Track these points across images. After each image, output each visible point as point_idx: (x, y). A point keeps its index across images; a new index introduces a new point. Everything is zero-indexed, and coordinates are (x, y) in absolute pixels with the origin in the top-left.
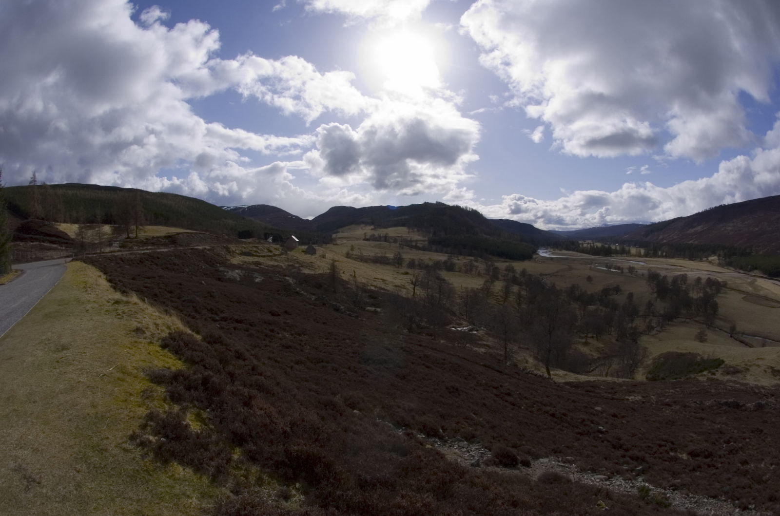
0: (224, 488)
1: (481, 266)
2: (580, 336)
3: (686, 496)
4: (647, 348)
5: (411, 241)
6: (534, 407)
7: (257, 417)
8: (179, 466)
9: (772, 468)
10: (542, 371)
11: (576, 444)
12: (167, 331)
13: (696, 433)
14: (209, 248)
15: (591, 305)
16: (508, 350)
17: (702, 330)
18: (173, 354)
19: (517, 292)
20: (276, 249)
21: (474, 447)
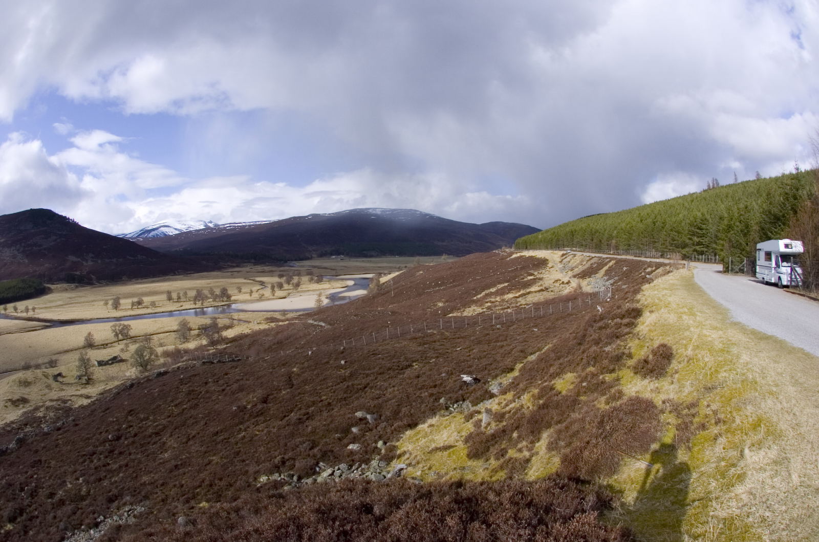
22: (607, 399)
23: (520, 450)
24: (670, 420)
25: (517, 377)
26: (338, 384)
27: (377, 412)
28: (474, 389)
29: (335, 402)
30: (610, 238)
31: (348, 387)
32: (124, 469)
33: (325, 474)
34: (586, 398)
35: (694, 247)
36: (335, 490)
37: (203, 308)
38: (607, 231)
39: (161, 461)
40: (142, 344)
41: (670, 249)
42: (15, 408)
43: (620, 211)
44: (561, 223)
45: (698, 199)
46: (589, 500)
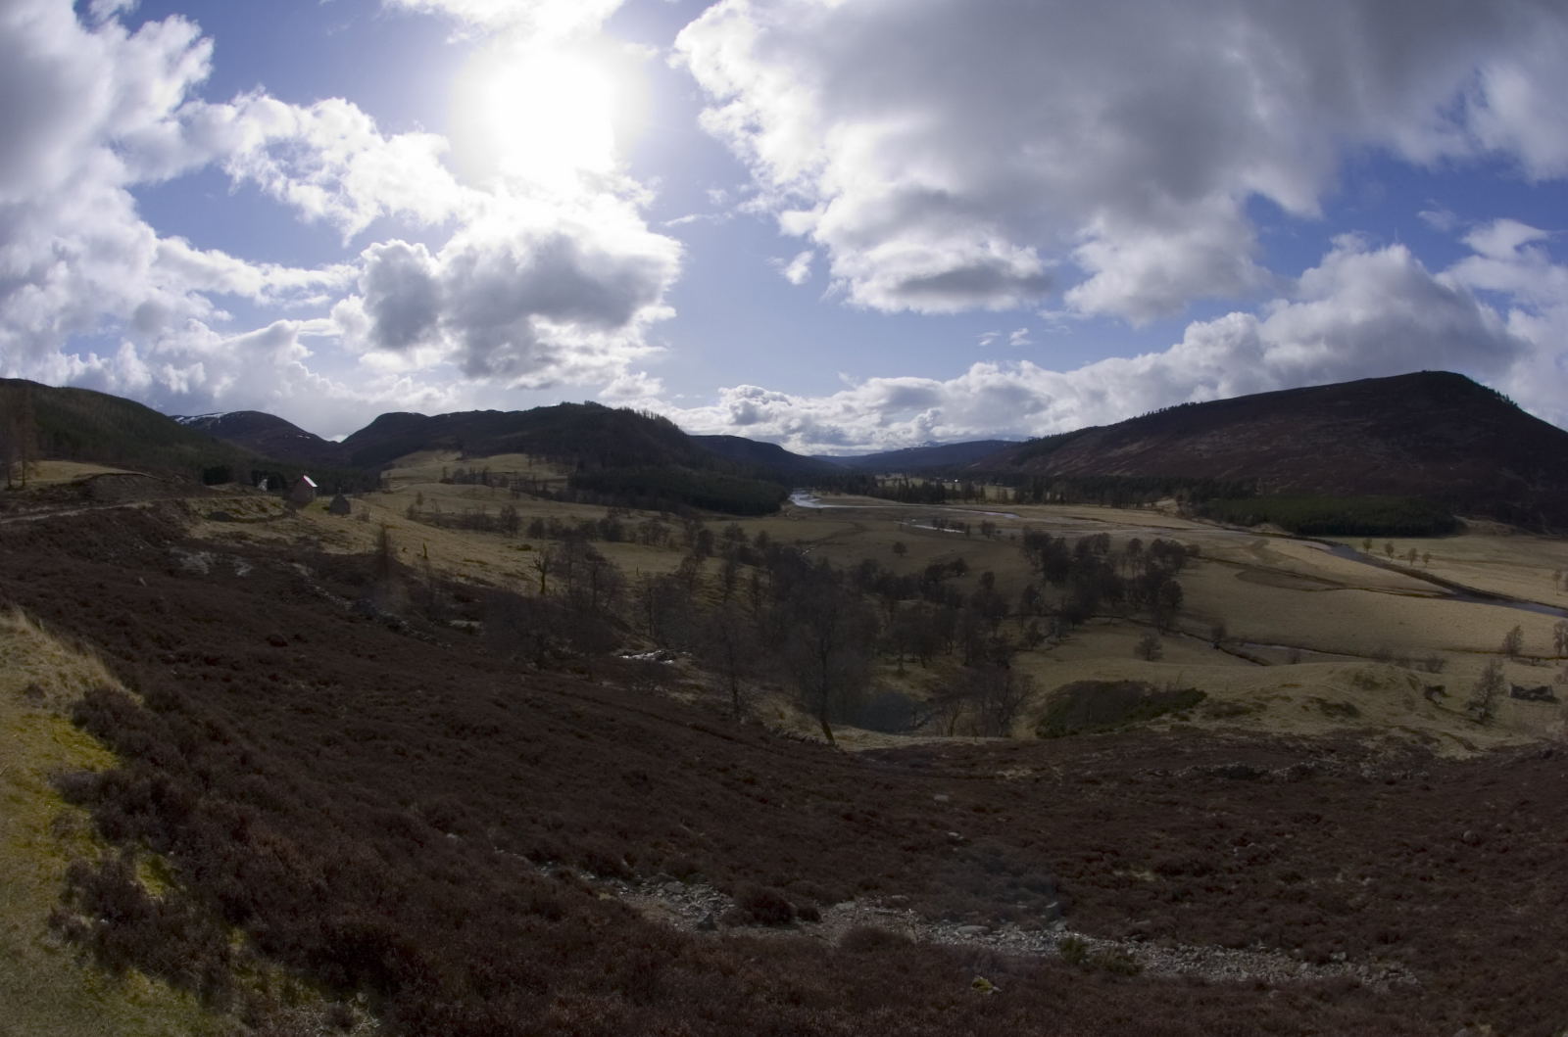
0: (229, 1016)
1: (676, 529)
2: (887, 659)
3: (1173, 950)
4: (1032, 677)
5: (534, 482)
6: (806, 804)
7: (260, 860)
8: (142, 975)
9: (1364, 883)
10: (815, 732)
11: (907, 869)
12: (82, 688)
13: (1163, 831)
14: (151, 505)
15: (905, 599)
16: (739, 693)
17: (1148, 637)
18: (96, 738)
19: (751, 578)
20: (274, 505)
21: (697, 891)
42: (1324, 718)
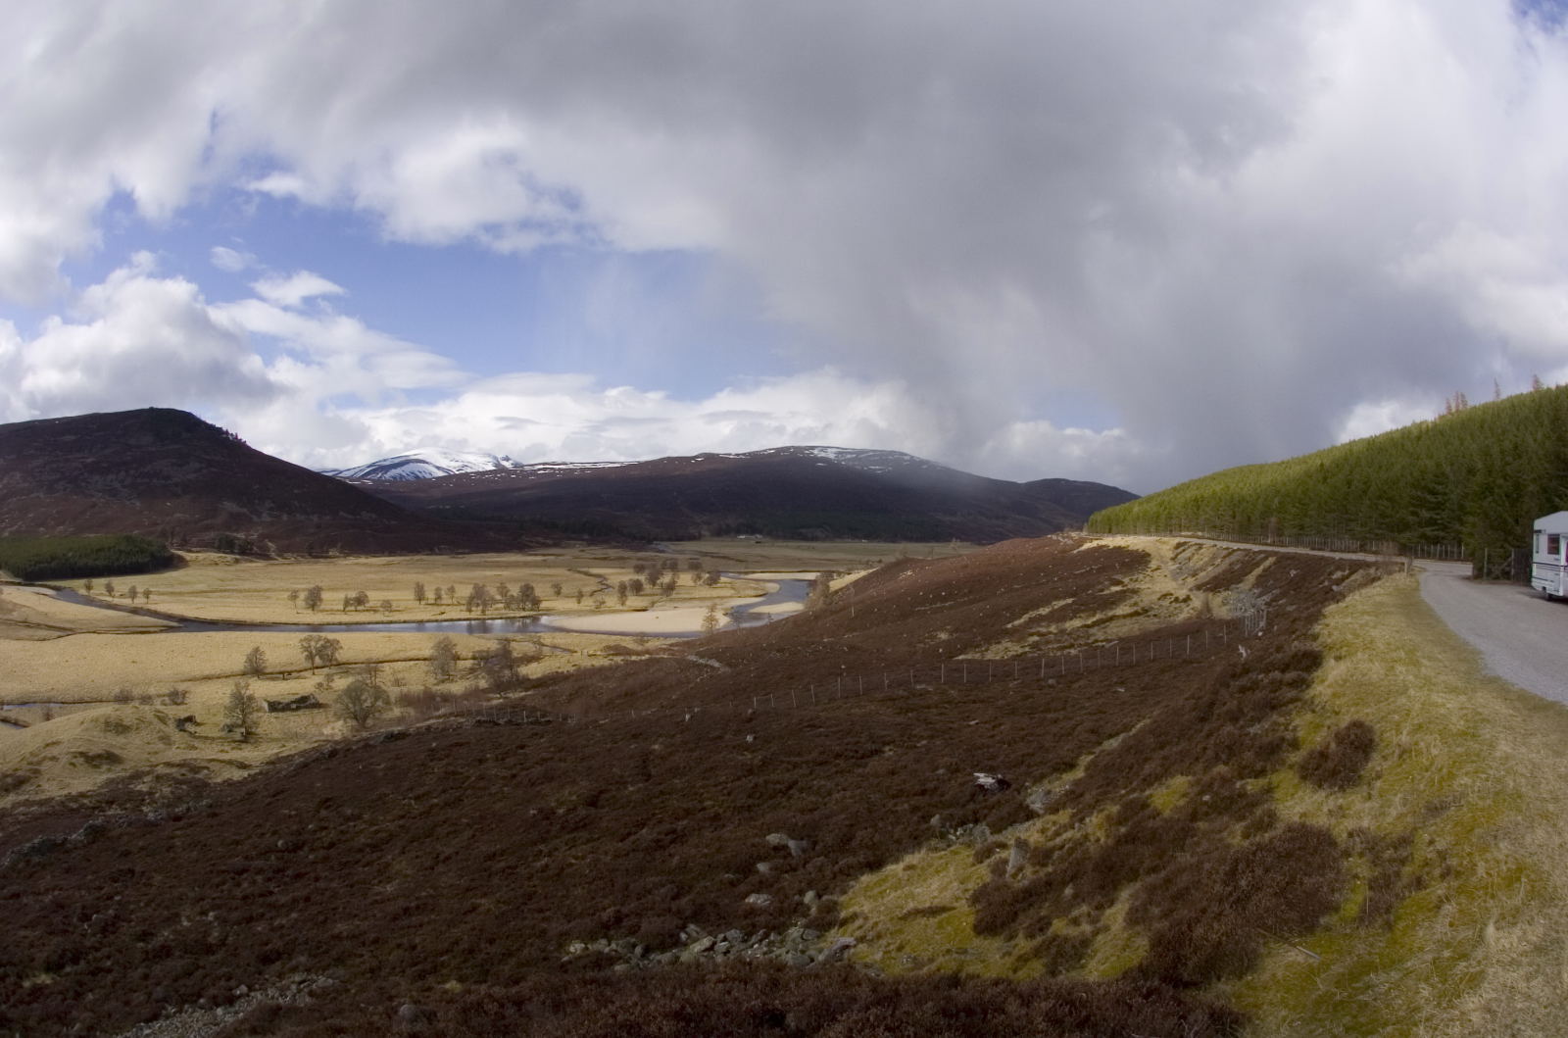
22: (1247, 827)
23: (1076, 922)
24: (1359, 870)
25: (1080, 780)
26: (739, 779)
27: (809, 836)
28: (999, 802)
29: (728, 814)
30: (1266, 513)
31: (756, 785)
32: (301, 905)
33: (697, 947)
34: (1206, 824)
35: (1421, 530)
36: (714, 978)
37: (484, 619)
38: (1260, 501)
39: (378, 898)
40: (359, 678)
41: (1377, 535)
42: (90, 770)
43: (1286, 460)
44: (1175, 484)
45: (1431, 433)
46: (1196, 1021)
